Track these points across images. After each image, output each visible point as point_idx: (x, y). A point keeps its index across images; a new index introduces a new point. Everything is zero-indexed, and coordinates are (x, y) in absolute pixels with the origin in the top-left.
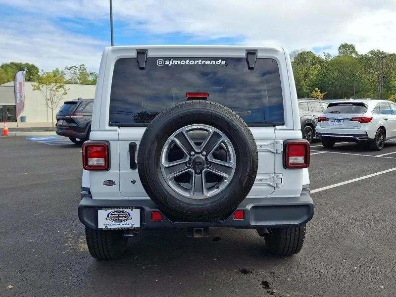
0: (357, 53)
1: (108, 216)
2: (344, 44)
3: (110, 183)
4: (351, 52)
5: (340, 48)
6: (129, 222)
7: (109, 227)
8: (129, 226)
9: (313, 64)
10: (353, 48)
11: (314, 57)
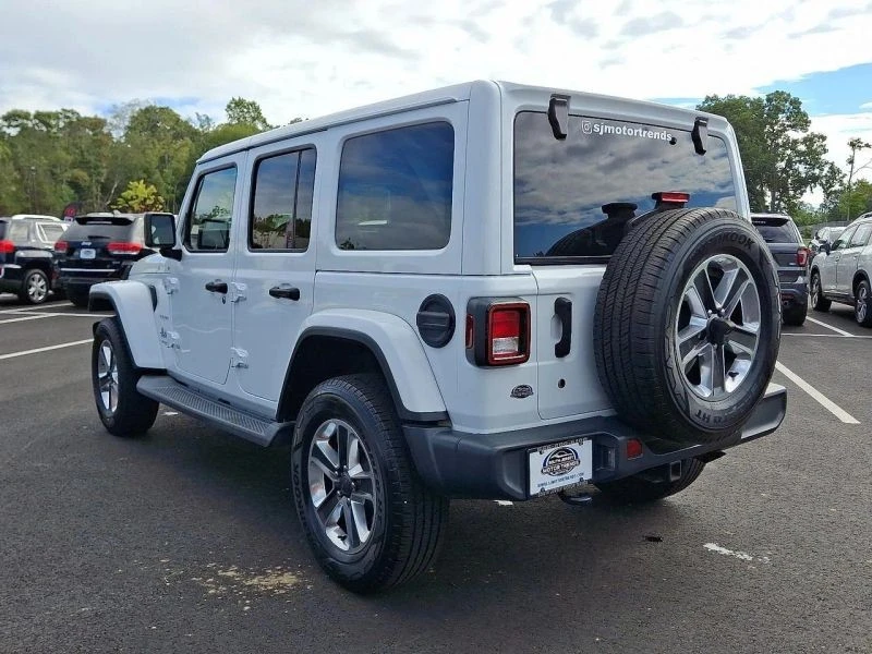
0: (264, 121)
1: (544, 465)
2: (237, 99)
3: (522, 392)
4: (254, 119)
5: (229, 107)
6: (576, 471)
7: (547, 488)
8: (576, 480)
9: (178, 136)
10: (257, 109)
11: (177, 120)
